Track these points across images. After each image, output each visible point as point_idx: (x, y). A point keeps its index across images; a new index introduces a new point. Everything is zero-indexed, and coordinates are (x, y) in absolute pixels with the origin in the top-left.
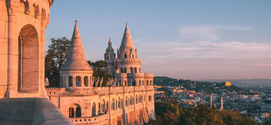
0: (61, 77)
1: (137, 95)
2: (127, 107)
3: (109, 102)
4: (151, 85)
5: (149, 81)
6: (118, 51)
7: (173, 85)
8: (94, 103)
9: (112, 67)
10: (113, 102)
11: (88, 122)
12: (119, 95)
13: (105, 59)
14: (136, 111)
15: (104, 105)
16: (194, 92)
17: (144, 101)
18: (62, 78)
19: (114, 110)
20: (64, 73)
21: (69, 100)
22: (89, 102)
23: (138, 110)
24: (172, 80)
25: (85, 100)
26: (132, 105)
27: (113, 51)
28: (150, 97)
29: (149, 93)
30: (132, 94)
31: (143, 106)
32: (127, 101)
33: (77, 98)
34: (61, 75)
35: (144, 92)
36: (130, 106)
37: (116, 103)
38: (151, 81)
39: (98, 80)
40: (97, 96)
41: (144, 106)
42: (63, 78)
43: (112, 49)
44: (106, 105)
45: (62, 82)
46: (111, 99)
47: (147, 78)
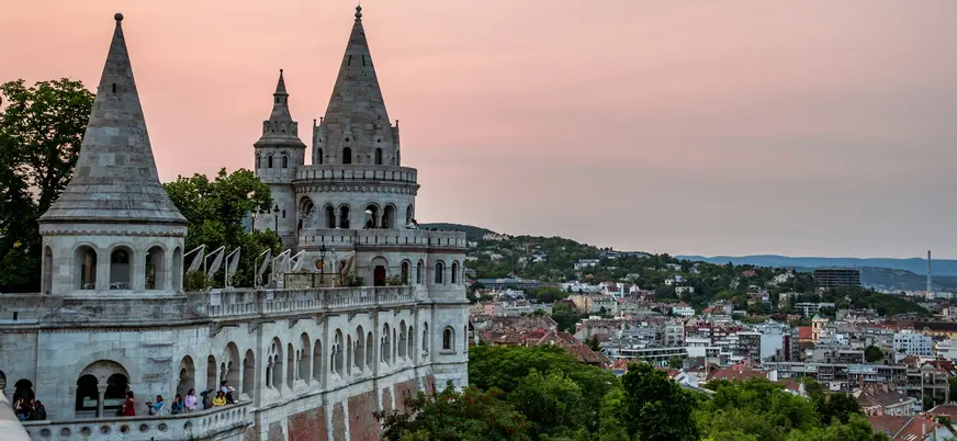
0: (48, 248)
1: (386, 324)
2: (341, 374)
3: (255, 351)
4: (453, 281)
5: (449, 264)
6: (316, 129)
7: (593, 276)
8: (188, 360)
9: (290, 200)
10: (276, 353)
11: (158, 434)
12: (306, 325)
13: (258, 165)
14: (380, 392)
15: (233, 367)
16: (688, 311)
17: (421, 352)
18: (50, 255)
19: (279, 389)
20: (59, 234)
21: (78, 346)
22: (164, 353)
23: (392, 389)
24: (591, 252)
25: (146, 346)
26: (361, 369)
27: (295, 132)
28: (448, 334)
29: (445, 317)
30: (363, 320)
31: (416, 374)
32: (340, 351)
33: (113, 336)
34: (46, 241)
35: (422, 312)
36: (355, 370)
37: (290, 360)
38: (454, 266)
39: (220, 258)
40: (204, 331)
41: (422, 372)
42: (56, 256)
43: (291, 122)
44: (242, 368)
45: (51, 269)
46: (267, 342)
47: (438, 251)
